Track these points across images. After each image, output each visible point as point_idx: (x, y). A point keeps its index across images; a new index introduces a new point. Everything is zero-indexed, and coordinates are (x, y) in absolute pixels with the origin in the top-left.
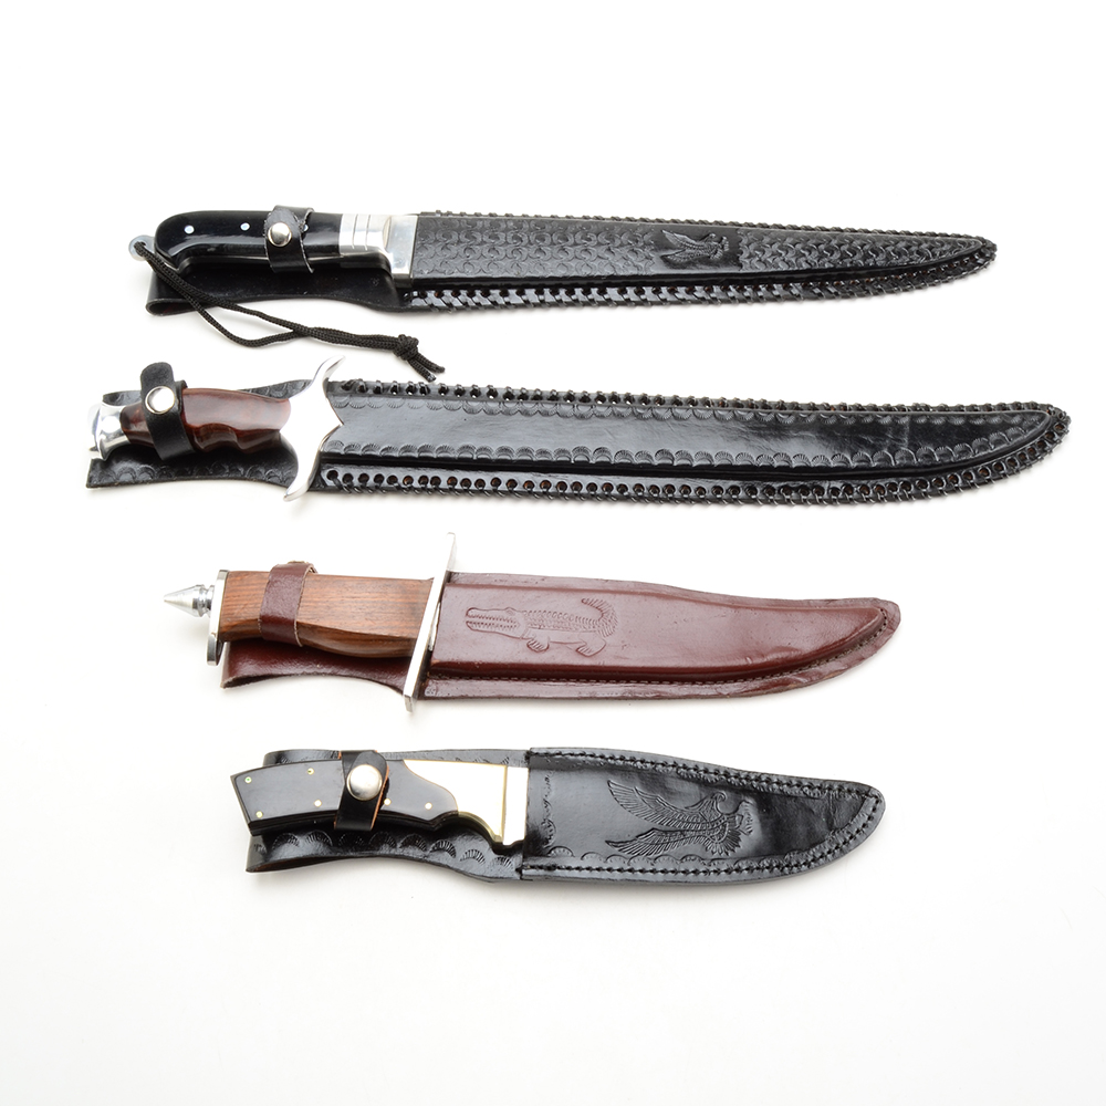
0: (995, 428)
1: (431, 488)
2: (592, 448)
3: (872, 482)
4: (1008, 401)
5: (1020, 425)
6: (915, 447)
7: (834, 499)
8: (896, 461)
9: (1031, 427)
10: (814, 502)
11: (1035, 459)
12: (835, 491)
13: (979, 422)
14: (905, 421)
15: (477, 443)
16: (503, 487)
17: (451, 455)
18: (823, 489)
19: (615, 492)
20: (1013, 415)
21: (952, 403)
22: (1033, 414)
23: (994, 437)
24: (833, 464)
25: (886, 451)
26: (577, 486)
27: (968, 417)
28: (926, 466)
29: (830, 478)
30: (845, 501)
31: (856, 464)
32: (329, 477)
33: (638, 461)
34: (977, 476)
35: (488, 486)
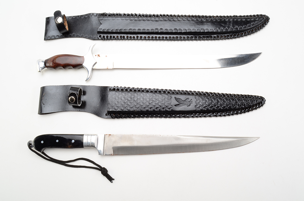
0: (252, 21)
1: (123, 38)
2: (159, 28)
3: (223, 35)
4: (256, 14)
5: (258, 20)
6: (234, 26)
7: (215, 39)
8: (229, 30)
9: (261, 21)
10: (210, 40)
11: (261, 28)
12: (215, 37)
13: (249, 20)
14: (231, 20)
15: (133, 28)
16: (139, 38)
17: (127, 31)
18: (212, 37)
19: (165, 38)
20: (257, 18)
22: (261, 18)
23: (252, 23)
24: (215, 31)
25: (227, 28)
26: (156, 37)
27: (246, 19)
28: (236, 31)
29: (214, 34)
30: (217, 39)
31: (220, 31)
32: (99, 37)
33: (170, 31)
34: (248, 33)
35: (136, 38)
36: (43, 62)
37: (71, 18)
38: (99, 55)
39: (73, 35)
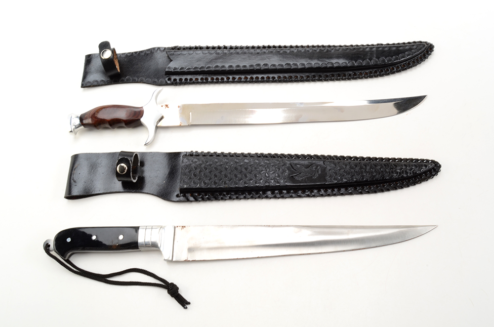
0: (407, 50)
1: (205, 82)
2: (262, 64)
3: (363, 71)
4: (411, 41)
5: (416, 49)
6: (378, 58)
7: (349, 78)
8: (372, 63)
9: (420, 49)
10: (342, 79)
11: (422, 60)
12: (350, 75)
13: (401, 48)
14: (374, 49)
15: (220, 65)
16: (231, 80)
17: (212, 69)
18: (346, 74)
19: (271, 79)
20: (413, 46)
21: (391, 43)
22: (420, 45)
23: (407, 53)
24: (349, 65)
25: (368, 60)
26: (257, 78)
27: (397, 47)
28: (382, 65)
29: (350, 70)
30: (354, 79)
31: (357, 65)
32: (168, 80)
33: (279, 67)
34: (401, 67)
35: (225, 80)
36: (77, 117)
37: (124, 56)
38: (167, 106)
39: (127, 80)
